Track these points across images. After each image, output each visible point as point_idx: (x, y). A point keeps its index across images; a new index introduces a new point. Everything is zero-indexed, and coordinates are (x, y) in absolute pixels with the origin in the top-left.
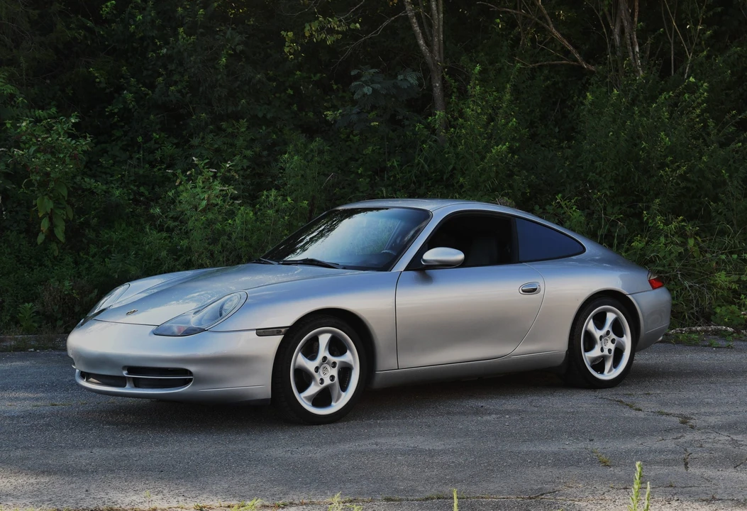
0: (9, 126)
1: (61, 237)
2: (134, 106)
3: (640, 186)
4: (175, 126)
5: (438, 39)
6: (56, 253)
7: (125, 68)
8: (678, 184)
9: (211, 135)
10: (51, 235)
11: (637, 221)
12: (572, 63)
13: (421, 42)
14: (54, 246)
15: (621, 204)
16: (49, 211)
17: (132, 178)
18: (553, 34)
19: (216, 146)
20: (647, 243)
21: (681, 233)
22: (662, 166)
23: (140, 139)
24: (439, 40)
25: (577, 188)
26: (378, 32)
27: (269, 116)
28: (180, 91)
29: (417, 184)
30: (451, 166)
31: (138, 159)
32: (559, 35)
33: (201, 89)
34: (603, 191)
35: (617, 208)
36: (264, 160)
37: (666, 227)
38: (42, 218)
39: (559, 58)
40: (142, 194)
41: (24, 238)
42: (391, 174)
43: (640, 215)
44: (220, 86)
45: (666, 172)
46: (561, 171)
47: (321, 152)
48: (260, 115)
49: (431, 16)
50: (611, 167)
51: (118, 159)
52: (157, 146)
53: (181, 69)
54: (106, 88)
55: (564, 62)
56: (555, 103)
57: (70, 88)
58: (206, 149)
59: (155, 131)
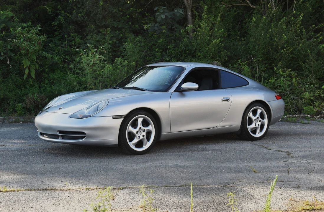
0: (11, 30)
1: (33, 76)
2: (63, 22)
3: (273, 57)
4: (81, 31)
6: (31, 83)
7: (59, 6)
8: (289, 56)
9: (95, 35)
10: (29, 76)
11: (272, 71)
12: (246, 5)
14: (30, 80)
15: (265, 64)
16: (28, 66)
17: (63, 52)
19: (97, 39)
20: (276, 80)
21: (290, 76)
22: (283, 48)
23: (66, 36)
25: (247, 57)
27: (119, 27)
28: (82, 16)
29: (181, 55)
30: (195, 48)
31: (65, 44)
33: (91, 15)
34: (258, 59)
35: (263, 66)
36: (117, 45)
37: (283, 74)
38: (26, 68)
40: (67, 59)
41: (18, 76)
42: (170, 51)
43: (273, 69)
44: (99, 14)
45: (284, 50)
46: (240, 50)
47: (141, 42)
48: (116, 26)
50: (262, 48)
51: (57, 44)
52: (73, 39)
53: (83, 7)
54: (51, 14)
55: (242, 4)
56: (238, 22)
57: (37, 14)
58: (93, 40)
59: (72, 33)
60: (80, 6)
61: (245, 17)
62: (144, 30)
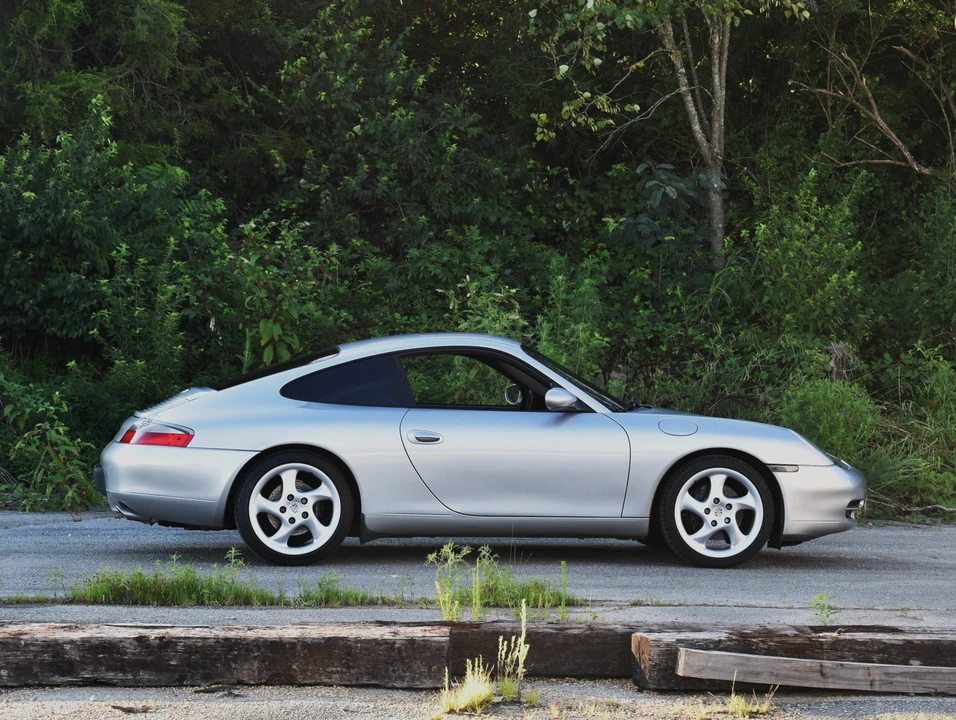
4: (368, 230)
5: (719, 123)
7: (311, 151)
12: (898, 163)
13: (697, 127)
16: (276, 338)
17: (331, 298)
18: (877, 122)
19: (445, 259)
24: (720, 126)
25: (933, 332)
26: (649, 113)
27: (504, 221)
32: (884, 126)
38: (264, 346)
39: (882, 157)
44: (443, 179)
46: (916, 310)
48: (493, 219)
49: (712, 93)
53: (386, 154)
54: (284, 176)
55: (888, 161)
56: (871, 217)
57: (222, 171)
58: (432, 263)
59: (353, 236)
60: (376, 150)
61: (894, 202)
62: (564, 233)
